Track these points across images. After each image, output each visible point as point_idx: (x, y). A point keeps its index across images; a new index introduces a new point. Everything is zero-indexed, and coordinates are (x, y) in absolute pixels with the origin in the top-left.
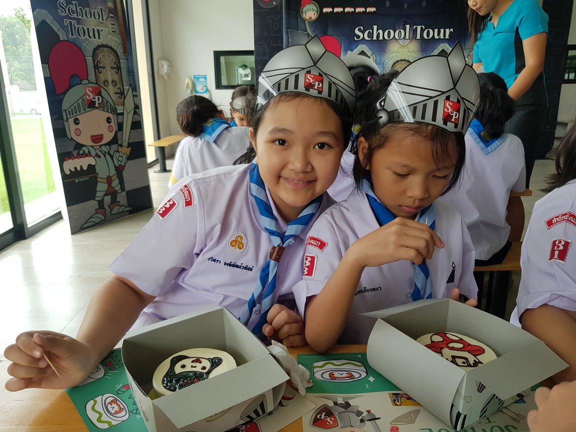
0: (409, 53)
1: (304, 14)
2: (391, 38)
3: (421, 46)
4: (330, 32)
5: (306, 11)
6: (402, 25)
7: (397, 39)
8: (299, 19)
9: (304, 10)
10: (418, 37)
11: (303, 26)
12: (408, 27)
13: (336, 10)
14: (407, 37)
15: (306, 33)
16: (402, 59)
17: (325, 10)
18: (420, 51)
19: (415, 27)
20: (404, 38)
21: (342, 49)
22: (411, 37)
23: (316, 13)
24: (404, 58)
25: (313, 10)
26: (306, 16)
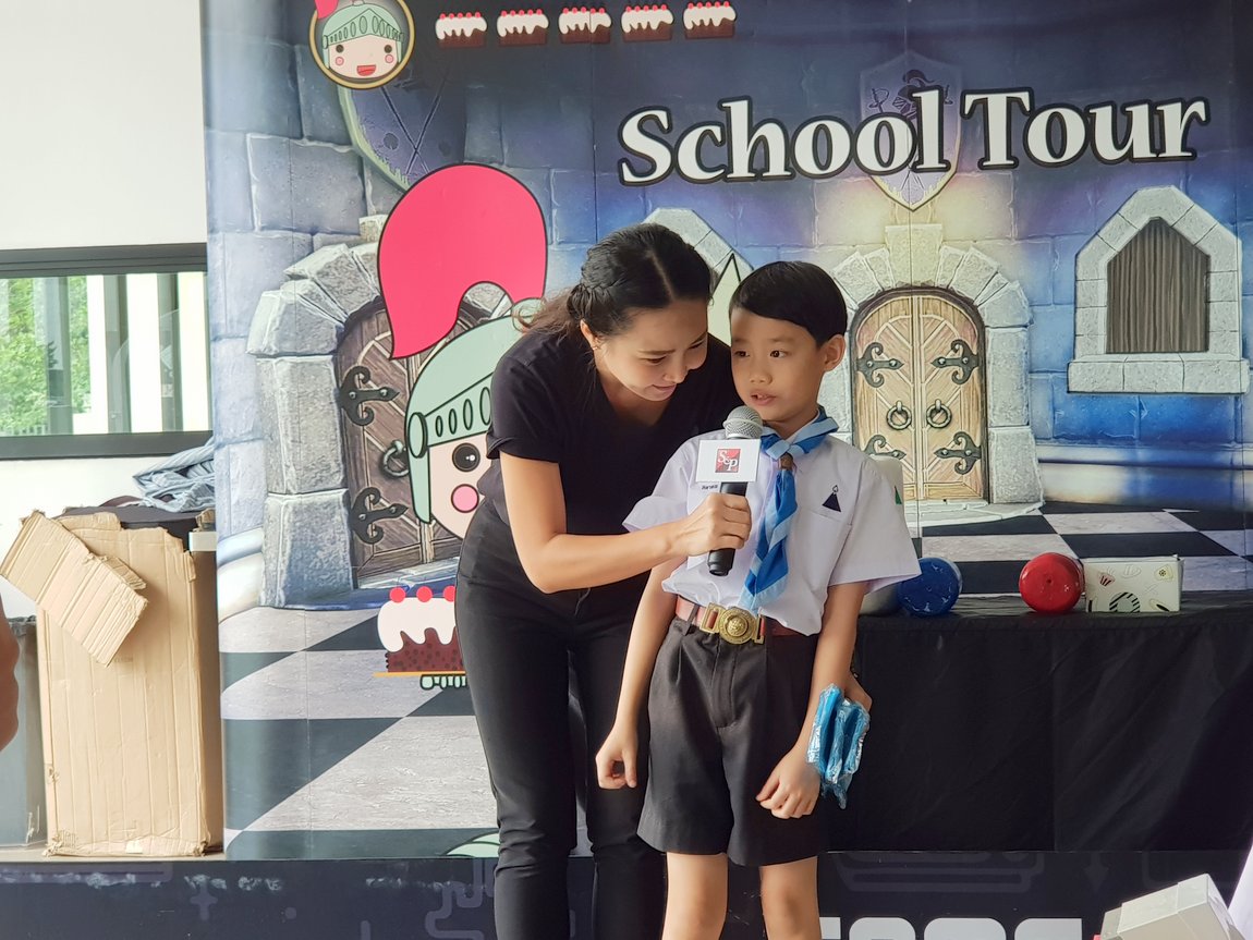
0: (947, 250)
1: (331, 54)
2: (835, 165)
3: (1016, 206)
4: (478, 142)
5: (343, 34)
6: (894, 94)
7: (870, 173)
8: (301, 80)
9: (330, 28)
10: (998, 155)
11: (327, 113)
12: (930, 100)
13: (508, 23)
14: (931, 159)
15: (344, 150)
16: (907, 280)
17: (446, 26)
18: (1013, 233)
19: (970, 99)
20: (915, 164)
21: (555, 236)
22: (951, 156)
23: (396, 46)
24: (919, 278)
25: (380, 27)
26: (340, 61)
